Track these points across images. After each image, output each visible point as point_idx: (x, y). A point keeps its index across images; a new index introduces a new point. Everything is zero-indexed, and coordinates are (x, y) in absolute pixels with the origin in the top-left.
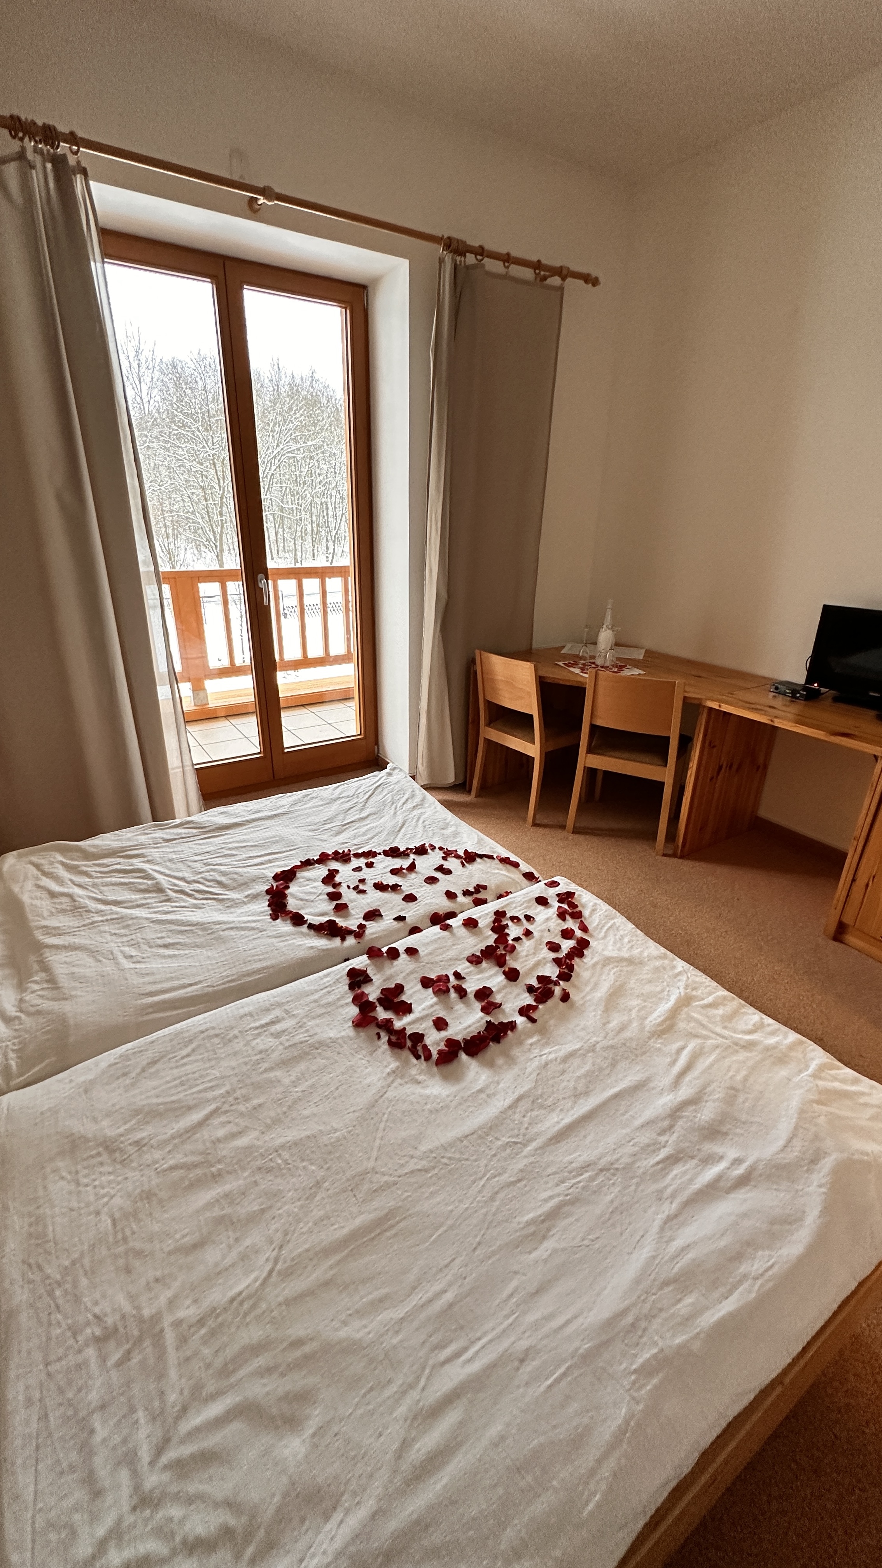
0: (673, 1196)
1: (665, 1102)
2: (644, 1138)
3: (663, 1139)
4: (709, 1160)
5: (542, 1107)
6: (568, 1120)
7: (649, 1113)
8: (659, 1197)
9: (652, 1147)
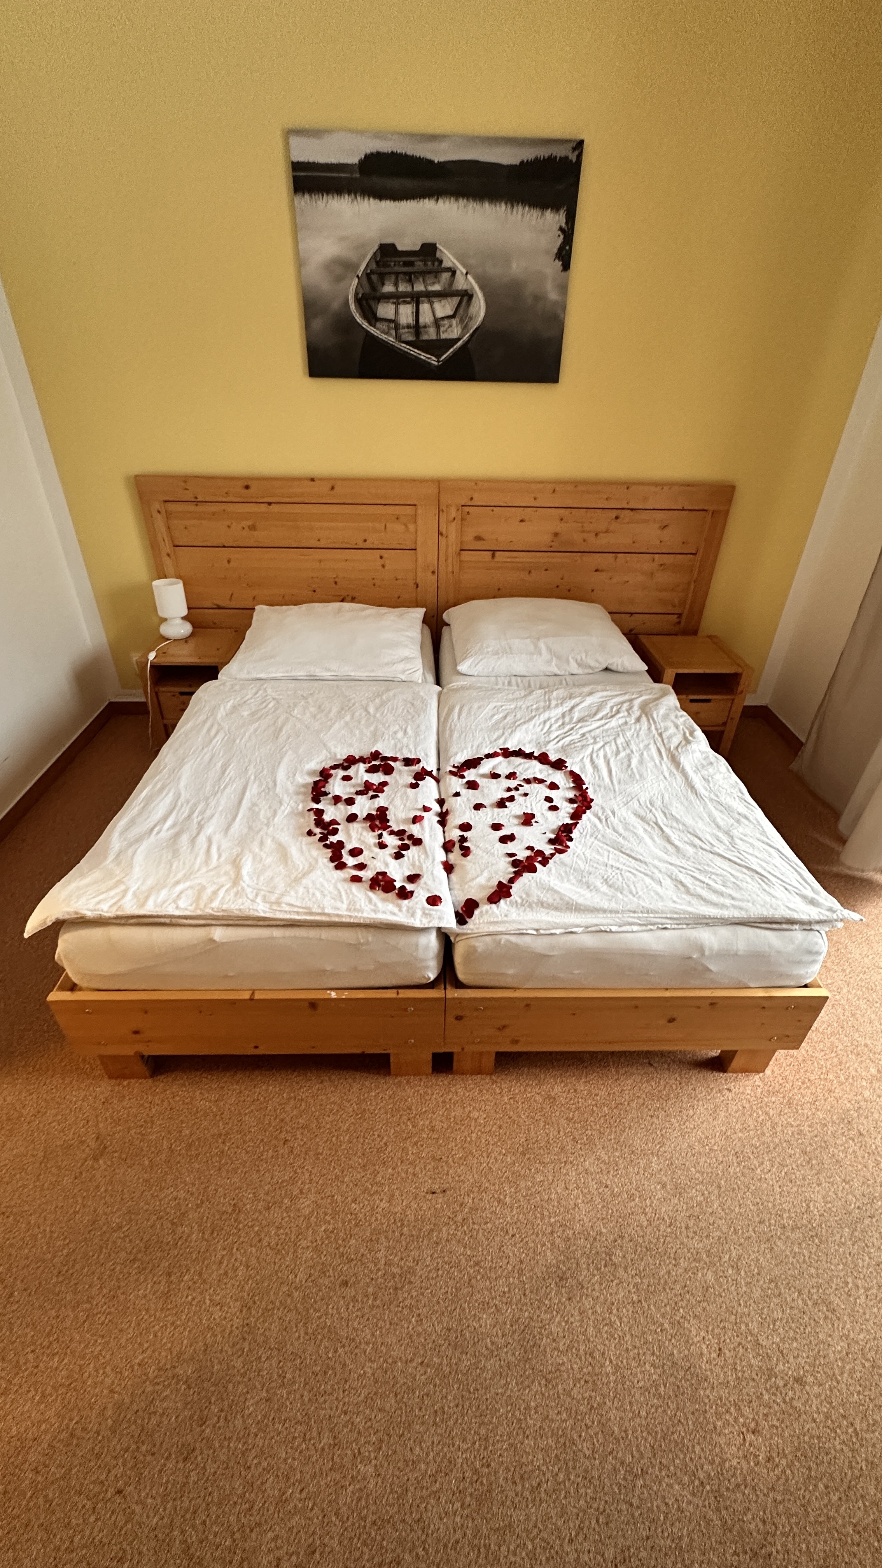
0: (182, 806)
1: (209, 830)
2: (208, 813)
3: (200, 818)
4: (174, 825)
5: (264, 790)
6: (248, 794)
7: (214, 821)
8: (188, 802)
9: (203, 812)
